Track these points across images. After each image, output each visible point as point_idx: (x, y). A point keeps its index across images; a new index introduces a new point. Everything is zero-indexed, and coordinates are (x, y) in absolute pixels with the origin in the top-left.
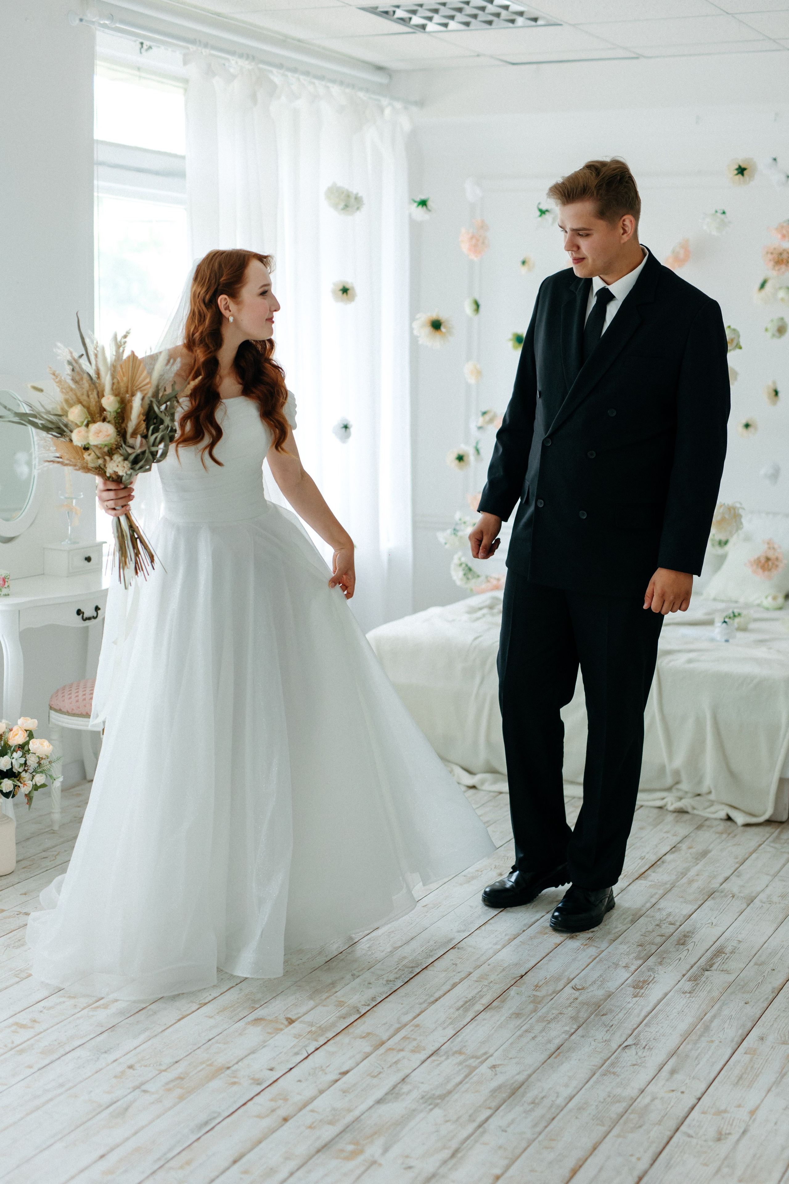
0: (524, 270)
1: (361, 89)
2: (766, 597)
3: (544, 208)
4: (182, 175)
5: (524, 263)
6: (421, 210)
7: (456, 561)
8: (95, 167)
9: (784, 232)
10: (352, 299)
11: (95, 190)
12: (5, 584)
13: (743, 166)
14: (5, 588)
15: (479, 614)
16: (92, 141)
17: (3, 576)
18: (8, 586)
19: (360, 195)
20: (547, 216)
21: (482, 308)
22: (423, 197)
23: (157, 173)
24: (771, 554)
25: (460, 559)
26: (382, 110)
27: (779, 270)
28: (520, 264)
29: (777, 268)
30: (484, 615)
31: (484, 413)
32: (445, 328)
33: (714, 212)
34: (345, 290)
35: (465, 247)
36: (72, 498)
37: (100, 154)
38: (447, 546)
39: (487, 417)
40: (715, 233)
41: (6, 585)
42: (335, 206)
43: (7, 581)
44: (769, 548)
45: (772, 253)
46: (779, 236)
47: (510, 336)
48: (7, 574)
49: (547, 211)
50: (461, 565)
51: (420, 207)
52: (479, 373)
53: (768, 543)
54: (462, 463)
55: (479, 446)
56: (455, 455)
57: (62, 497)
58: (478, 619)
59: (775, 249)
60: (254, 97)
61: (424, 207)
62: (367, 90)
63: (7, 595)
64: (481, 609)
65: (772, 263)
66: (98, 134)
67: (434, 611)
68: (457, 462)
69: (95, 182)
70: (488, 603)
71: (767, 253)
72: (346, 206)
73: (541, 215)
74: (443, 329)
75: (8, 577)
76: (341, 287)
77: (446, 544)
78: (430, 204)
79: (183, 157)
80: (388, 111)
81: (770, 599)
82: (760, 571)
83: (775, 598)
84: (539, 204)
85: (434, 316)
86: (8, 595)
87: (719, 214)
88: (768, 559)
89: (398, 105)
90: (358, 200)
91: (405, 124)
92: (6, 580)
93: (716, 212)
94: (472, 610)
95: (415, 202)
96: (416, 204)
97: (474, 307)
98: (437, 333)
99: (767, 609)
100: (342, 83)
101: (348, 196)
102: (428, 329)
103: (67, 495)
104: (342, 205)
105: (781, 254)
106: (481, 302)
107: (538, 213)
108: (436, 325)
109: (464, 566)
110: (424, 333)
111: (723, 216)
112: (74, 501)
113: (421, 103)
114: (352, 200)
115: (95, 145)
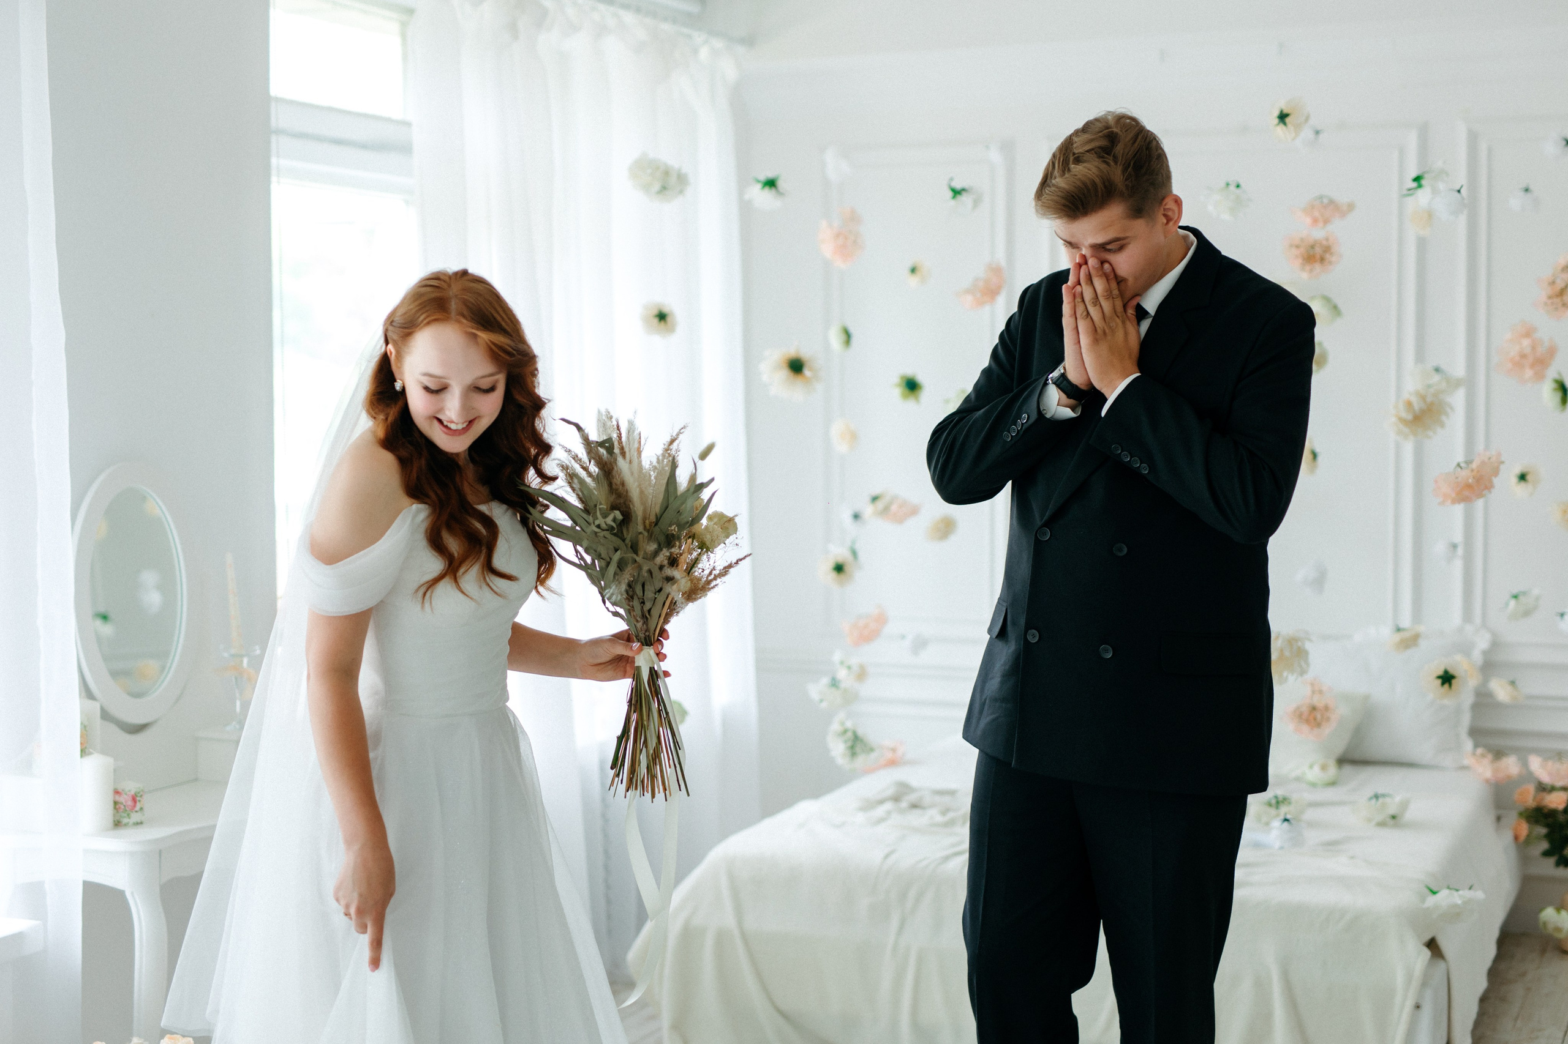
0: (913, 281)
1: (665, 19)
2: (1311, 767)
3: (958, 185)
4: (406, 149)
5: (913, 270)
6: (768, 194)
7: (836, 727)
8: (274, 138)
9: (1317, 214)
10: (671, 330)
11: (274, 172)
12: (135, 806)
13: (1285, 111)
14: (136, 812)
15: (881, 811)
16: (266, 99)
17: (133, 793)
18: (141, 809)
19: (684, 171)
20: (964, 198)
21: (854, 340)
22: (770, 174)
23: (363, 146)
24: (1318, 701)
25: (842, 724)
26: (696, 51)
27: (1311, 271)
28: (907, 271)
29: (1308, 268)
30: (889, 813)
31: (875, 499)
32: (811, 369)
33: (1223, 184)
34: (662, 317)
35: (827, 250)
36: (242, 656)
37: (279, 118)
38: (824, 705)
39: (880, 505)
40: (1226, 216)
41: (137, 808)
42: (646, 188)
43: (139, 801)
44: (1313, 692)
45: (1297, 247)
46: (1308, 220)
47: (896, 379)
48: (139, 788)
49: (964, 190)
50: (845, 731)
51: (767, 189)
52: (853, 437)
53: (1312, 685)
54: (842, 576)
55: (857, 547)
56: (831, 564)
57: (226, 655)
58: (881, 820)
59: (1302, 240)
60: (513, 28)
61: (773, 191)
62: (674, 21)
63: (139, 824)
64: (881, 802)
65: (1300, 261)
66: (278, 87)
67: (805, 808)
68: (834, 574)
69: (274, 161)
70: (890, 792)
71: (1291, 246)
72: (664, 188)
73: (954, 197)
74: (807, 372)
75: (141, 793)
76: (655, 312)
77: (821, 701)
78: (781, 184)
79: (408, 124)
80: (704, 53)
81: (1317, 769)
82: (1305, 728)
83: (1324, 768)
84: (951, 179)
85: (792, 352)
86: (141, 823)
87: (1232, 188)
88: (1314, 708)
89: (718, 44)
90: (682, 179)
91: (729, 70)
92: (138, 799)
93: (1228, 184)
94: (869, 805)
95: (759, 181)
96: (759, 186)
97: (843, 337)
98: (799, 380)
99: (1313, 785)
100: (638, 10)
101: (667, 173)
102: (785, 373)
103: (233, 651)
104: (657, 186)
105: (1312, 247)
106: (852, 330)
107: (950, 194)
108: (796, 366)
109: (850, 734)
110: (776, 379)
111: (1238, 191)
112: (245, 661)
113: (749, 41)
114: (673, 180)
115: (273, 104)
